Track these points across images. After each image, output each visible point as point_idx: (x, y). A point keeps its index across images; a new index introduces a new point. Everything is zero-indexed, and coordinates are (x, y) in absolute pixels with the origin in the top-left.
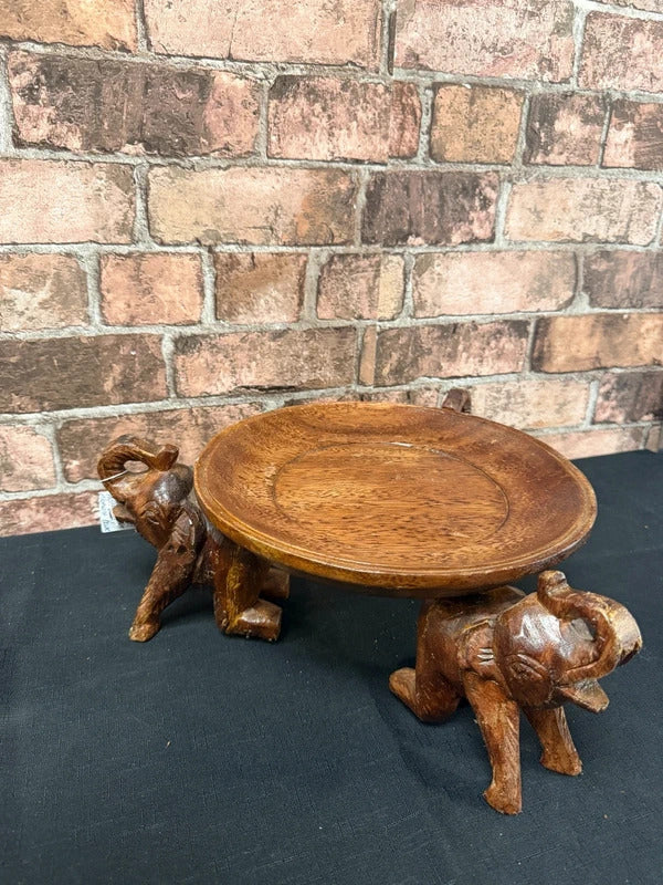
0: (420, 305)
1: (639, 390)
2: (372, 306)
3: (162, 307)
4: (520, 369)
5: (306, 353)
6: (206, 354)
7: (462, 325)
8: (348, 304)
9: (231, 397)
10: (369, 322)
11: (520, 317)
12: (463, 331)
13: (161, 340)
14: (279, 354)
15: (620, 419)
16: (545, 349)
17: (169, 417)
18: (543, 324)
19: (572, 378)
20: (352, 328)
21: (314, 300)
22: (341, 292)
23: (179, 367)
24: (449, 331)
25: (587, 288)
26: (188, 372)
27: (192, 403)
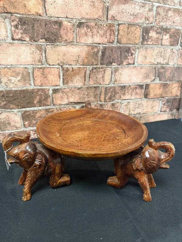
0: (116, 81)
1: (173, 103)
2: (103, 81)
3: (50, 81)
4: (142, 98)
5: (86, 93)
6: (61, 94)
7: (127, 86)
8: (97, 80)
9: (67, 105)
10: (103, 85)
11: (141, 84)
12: (127, 87)
13: (49, 90)
14: (79, 93)
15: (168, 110)
16: (148, 92)
17: (51, 110)
18: (147, 86)
19: (155, 100)
20: (98, 87)
21: (88, 80)
22: (95, 77)
23: (54, 97)
24: (123, 87)
25: (158, 76)
26: (56, 98)
27: (57, 106)
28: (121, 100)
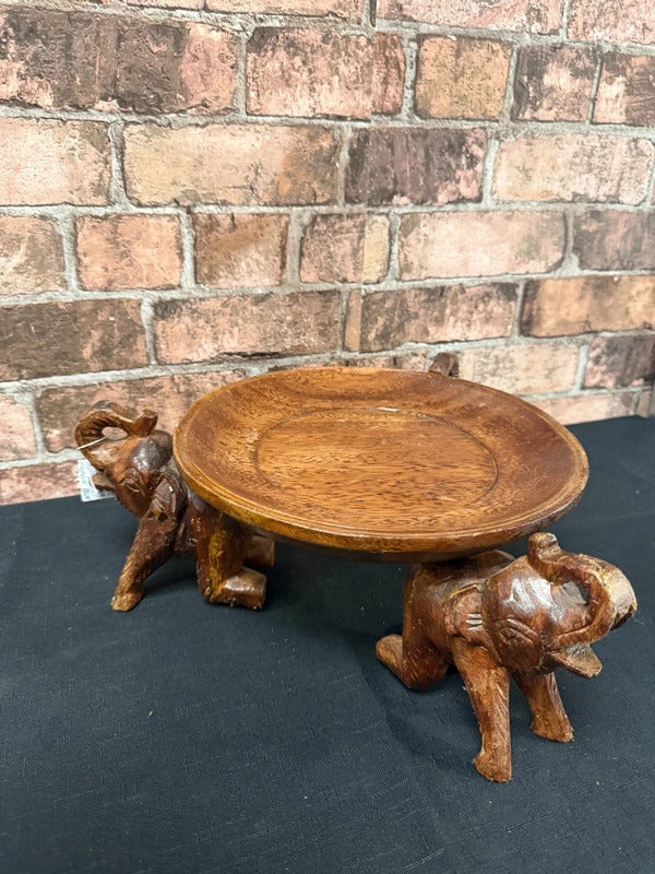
0: (406, 268)
2: (357, 268)
3: (141, 271)
4: (508, 334)
5: (289, 318)
6: (187, 319)
7: (450, 288)
8: (332, 266)
9: (213, 363)
10: (354, 286)
11: (508, 279)
12: (450, 294)
13: (140, 305)
14: (262, 319)
15: (610, 383)
16: (534, 313)
17: (150, 385)
18: (532, 287)
19: (561, 343)
20: (336, 292)
21: (297, 263)
22: (325, 254)
23: (159, 333)
24: (437, 294)
25: (576, 250)
26: (169, 338)
27: (173, 370)
28: (428, 343)
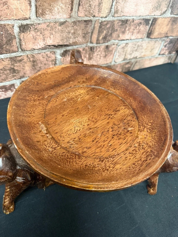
0: (116, 12)
1: (175, 44)
2: (99, 11)
3: (13, 11)
4: (143, 37)
5: (72, 31)
6: (33, 32)
7: (129, 20)
8: (90, 10)
9: (43, 50)
10: (97, 18)
11: (148, 18)
12: (129, 23)
13: (13, 27)
14: (62, 31)
15: (167, 53)
16: (153, 30)
17: (19, 59)
18: (155, 20)
19: (158, 40)
20: (91, 21)
21: (77, 8)
22: (88, 5)
23: (22, 38)
24: (125, 22)
25: (172, 7)
26: (26, 40)
27: (28, 53)
28: (119, 41)
